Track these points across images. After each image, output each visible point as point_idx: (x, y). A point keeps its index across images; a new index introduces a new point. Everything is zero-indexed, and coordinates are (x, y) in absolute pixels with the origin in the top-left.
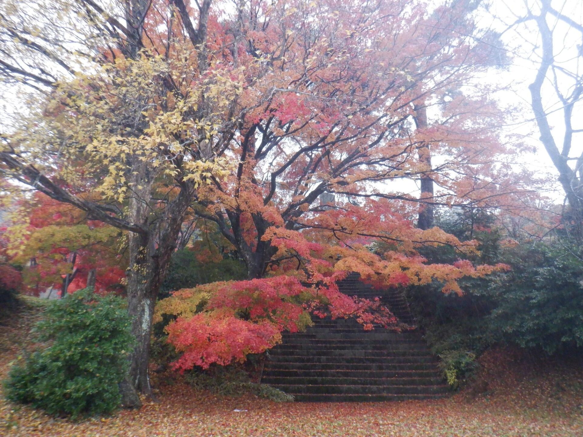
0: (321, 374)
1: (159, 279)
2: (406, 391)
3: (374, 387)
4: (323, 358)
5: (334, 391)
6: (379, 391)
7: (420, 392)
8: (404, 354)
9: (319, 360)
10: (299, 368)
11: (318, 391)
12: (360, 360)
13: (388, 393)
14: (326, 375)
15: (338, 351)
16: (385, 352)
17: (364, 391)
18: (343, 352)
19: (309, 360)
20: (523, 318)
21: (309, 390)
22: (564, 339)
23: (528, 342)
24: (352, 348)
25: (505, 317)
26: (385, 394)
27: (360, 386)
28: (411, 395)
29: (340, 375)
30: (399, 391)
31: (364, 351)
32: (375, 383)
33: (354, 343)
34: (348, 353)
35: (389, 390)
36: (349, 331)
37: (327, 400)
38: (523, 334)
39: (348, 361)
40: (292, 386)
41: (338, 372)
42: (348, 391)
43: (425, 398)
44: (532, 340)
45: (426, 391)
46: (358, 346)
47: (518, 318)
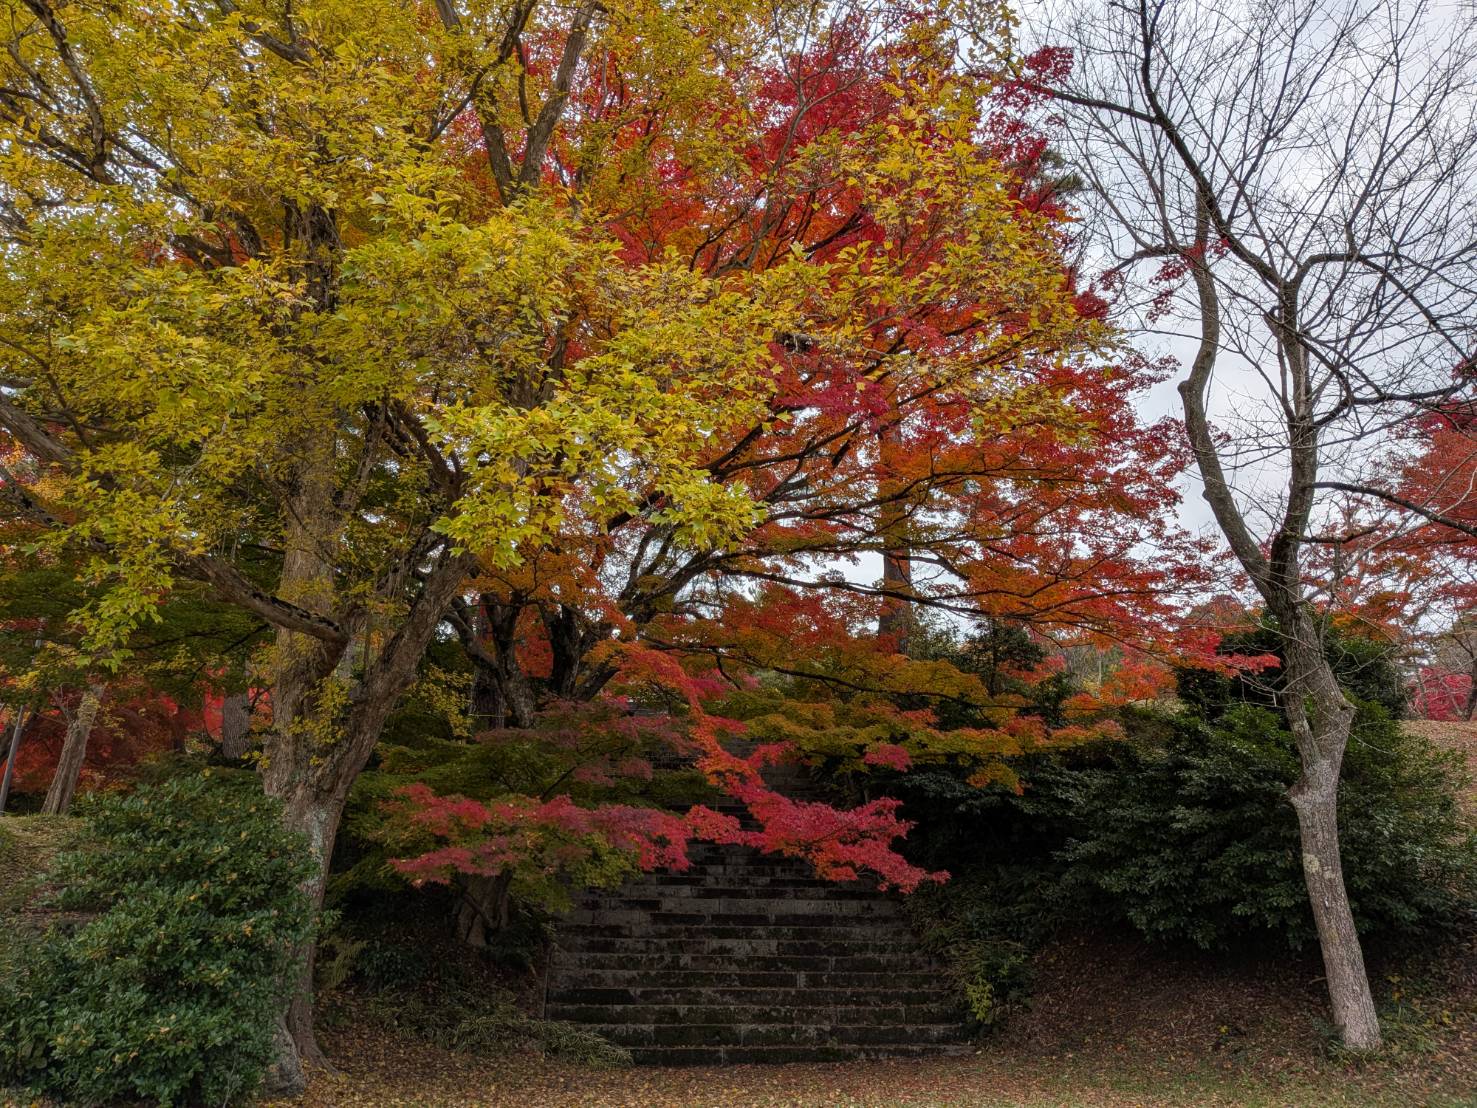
0: (684, 998)
2: (881, 1038)
3: (810, 1029)
4: (684, 957)
5: (719, 1037)
6: (821, 1036)
7: (910, 1040)
8: (863, 948)
9: (675, 964)
10: (630, 982)
11: (683, 1038)
12: (770, 963)
13: (842, 1042)
14: (698, 999)
15: (715, 942)
16: (821, 942)
17: (788, 1036)
18: (728, 943)
20: (1145, 866)
21: (661, 1037)
22: (1239, 910)
23: (1153, 919)
24: (748, 934)
25: (1100, 862)
26: (834, 1045)
27: (778, 1026)
28: (892, 1047)
30: (863, 1038)
31: (774, 940)
32: (811, 1018)
33: (748, 919)
34: (739, 947)
35: (844, 1037)
36: (737, 894)
38: (1145, 899)
39: (741, 964)
40: (621, 1028)
42: (753, 1038)
43: (924, 1052)
44: (1164, 914)
45: (922, 1036)
46: (760, 931)
47: (1135, 865)
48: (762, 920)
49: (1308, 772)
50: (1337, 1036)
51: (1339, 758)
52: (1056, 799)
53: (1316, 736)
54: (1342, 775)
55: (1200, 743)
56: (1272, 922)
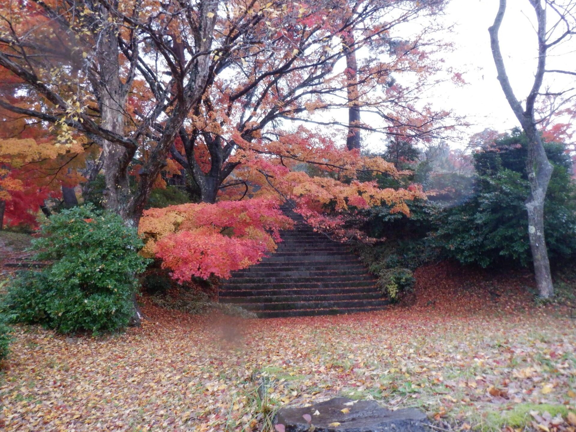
0: (274, 293)
1: (145, 198)
2: (354, 305)
3: (325, 303)
4: (274, 279)
5: (289, 307)
6: (330, 306)
7: (366, 305)
8: (344, 274)
9: (269, 281)
10: (252, 288)
11: (275, 307)
12: (307, 280)
13: (338, 307)
14: (280, 293)
15: (284, 273)
16: (328, 272)
17: (317, 306)
18: (289, 273)
19: (259, 281)
20: (463, 237)
21: (266, 308)
22: (501, 253)
23: (466, 257)
24: (297, 269)
25: (447, 237)
26: (335, 308)
27: (313, 302)
29: (291, 293)
30: (347, 305)
31: (308, 272)
32: (325, 299)
33: (297, 264)
34: (295, 274)
35: (338, 305)
36: (291, 255)
37: (285, 315)
38: (463, 251)
39: (296, 281)
41: (289, 291)
42: (303, 307)
44: (470, 256)
45: (370, 304)
46: (302, 268)
47: (459, 237)
48: (302, 264)
49: (533, 193)
50: (538, 294)
51: (546, 188)
52: (425, 213)
53: (538, 179)
54: (546, 195)
55: (487, 187)
56: (515, 257)
